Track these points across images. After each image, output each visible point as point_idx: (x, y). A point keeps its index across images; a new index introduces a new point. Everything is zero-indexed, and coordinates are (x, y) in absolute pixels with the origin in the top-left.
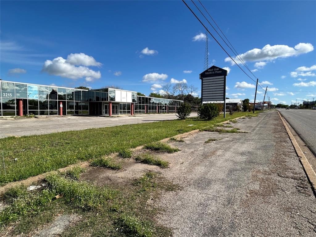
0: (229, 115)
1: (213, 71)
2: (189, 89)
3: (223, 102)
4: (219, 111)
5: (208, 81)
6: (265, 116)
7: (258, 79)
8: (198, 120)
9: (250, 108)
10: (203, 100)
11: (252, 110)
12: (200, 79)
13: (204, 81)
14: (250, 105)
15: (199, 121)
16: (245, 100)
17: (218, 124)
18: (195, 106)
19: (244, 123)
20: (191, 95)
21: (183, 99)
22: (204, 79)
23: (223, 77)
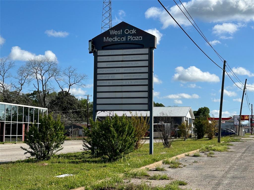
0: (163, 146)
1: (123, 35)
2: (62, 78)
3: (146, 114)
4: (139, 136)
5: (110, 58)
6: (245, 149)
7: (225, 62)
8: (85, 162)
9: (210, 131)
10: (98, 107)
11: (217, 135)
12: (90, 53)
13: (99, 59)
14: (210, 122)
15: (87, 164)
16: (200, 110)
17: (135, 170)
18: (78, 124)
19: (197, 168)
20: (67, 94)
21: (47, 104)
22: (100, 52)
23: (146, 51)
